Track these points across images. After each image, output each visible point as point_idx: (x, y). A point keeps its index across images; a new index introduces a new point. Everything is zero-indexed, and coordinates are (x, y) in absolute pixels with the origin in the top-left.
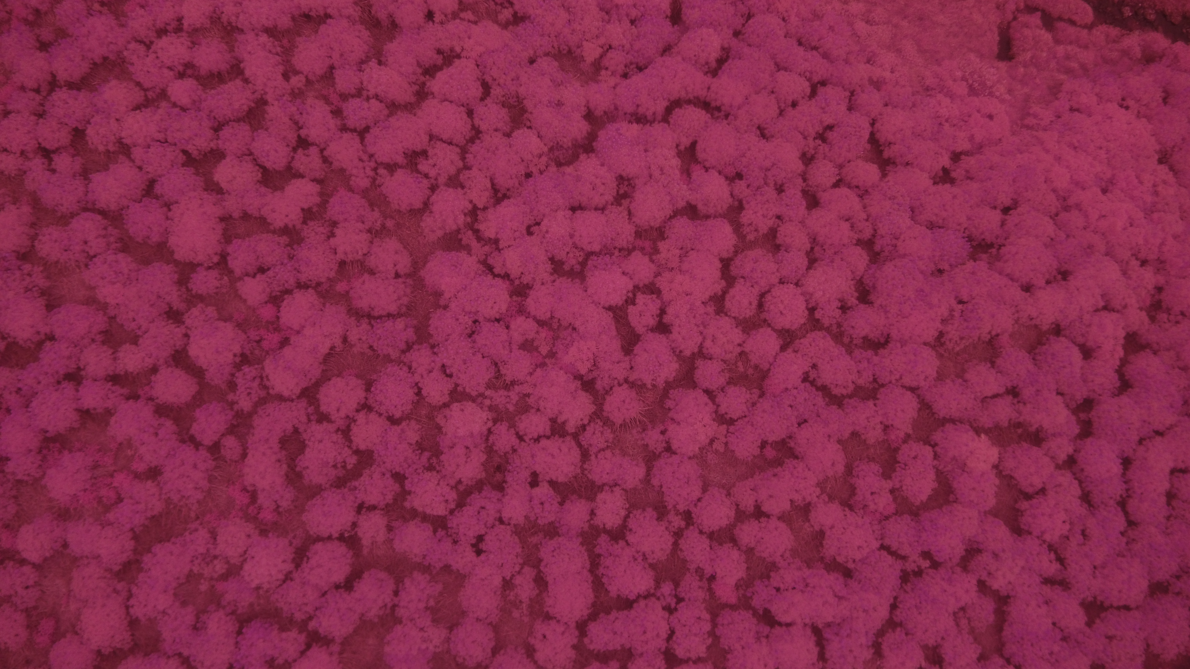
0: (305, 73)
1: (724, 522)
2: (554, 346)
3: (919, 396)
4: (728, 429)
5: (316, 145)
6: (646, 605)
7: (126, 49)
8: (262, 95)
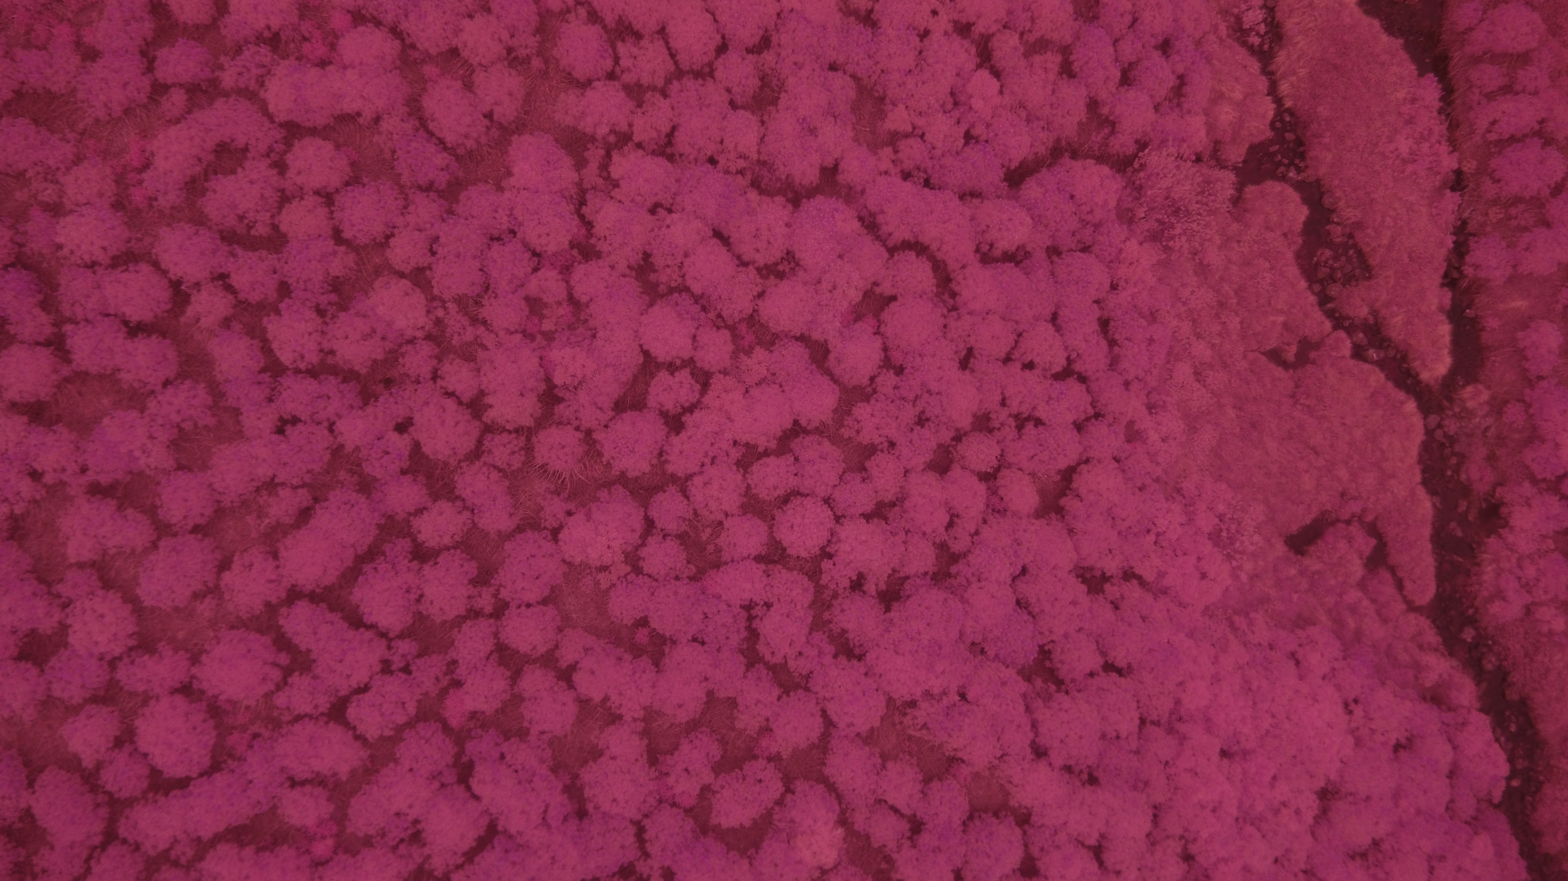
1: (524, 648)
2: (560, 331)
3: (826, 734)
4: (629, 574)
6: (371, 641)
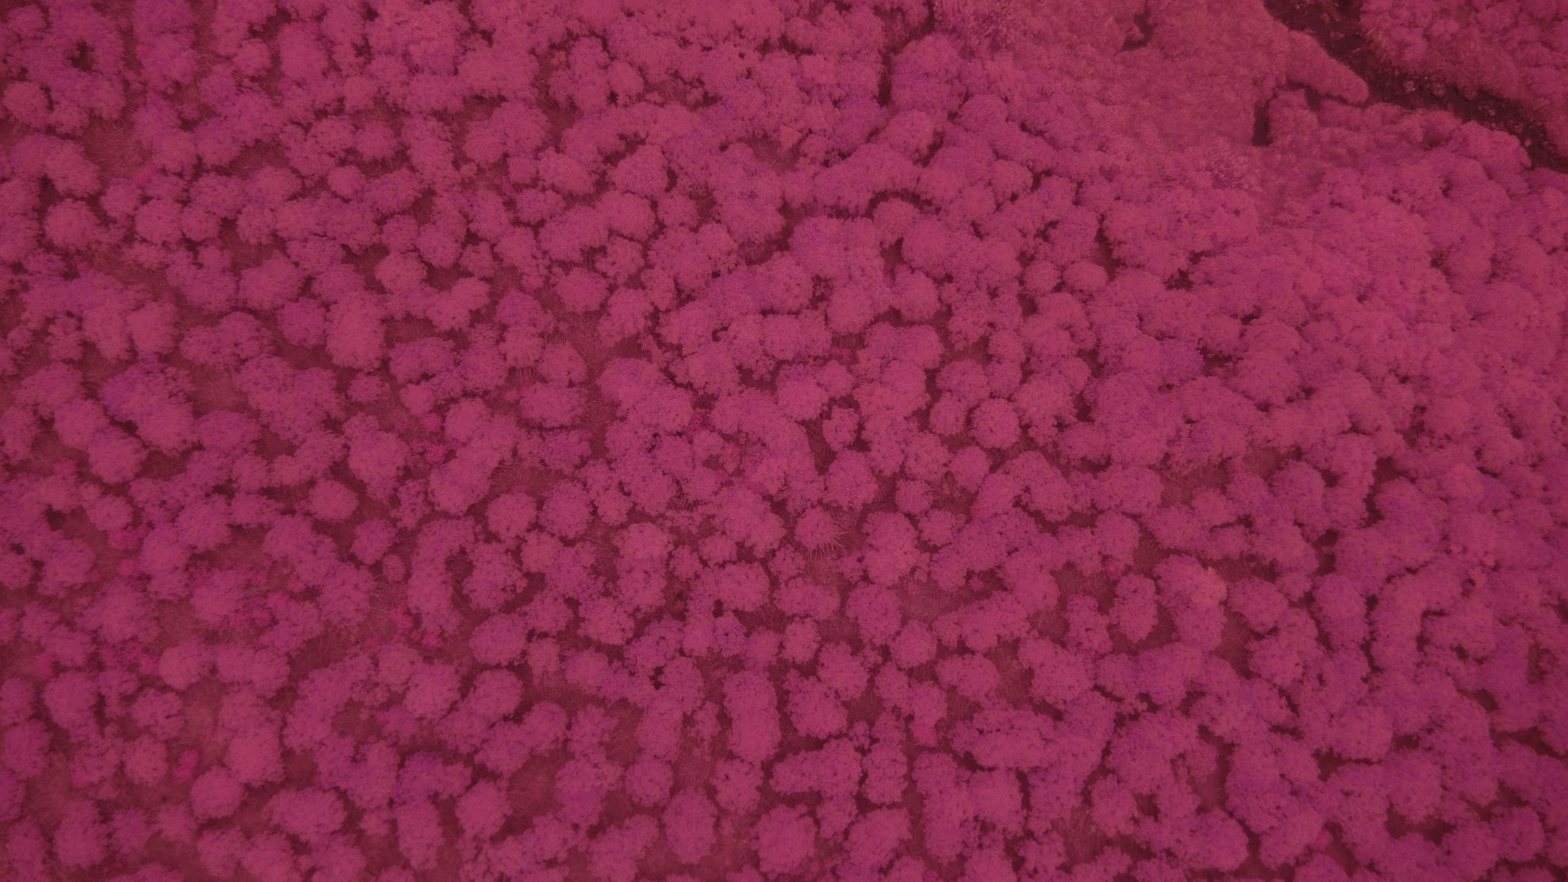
0: (477, 161)
1: (925, 658)
2: (741, 463)
3: (1141, 525)
4: (931, 557)
5: (486, 240)
6: (838, 746)
7: (282, 132)
8: (429, 185)
